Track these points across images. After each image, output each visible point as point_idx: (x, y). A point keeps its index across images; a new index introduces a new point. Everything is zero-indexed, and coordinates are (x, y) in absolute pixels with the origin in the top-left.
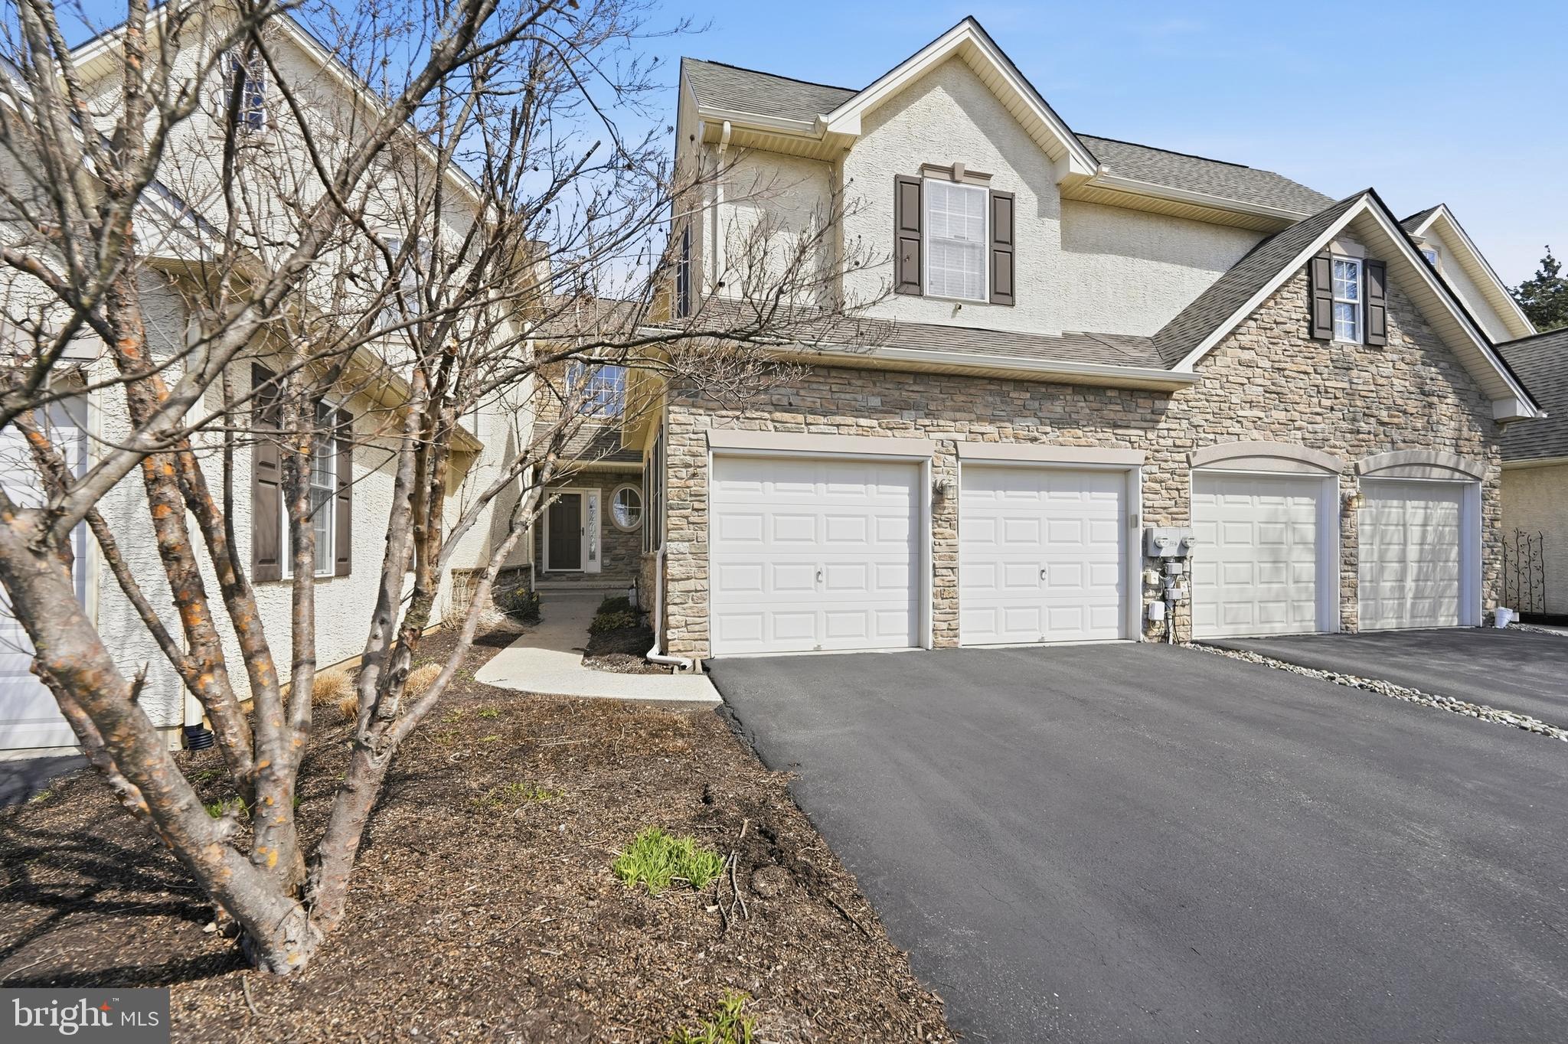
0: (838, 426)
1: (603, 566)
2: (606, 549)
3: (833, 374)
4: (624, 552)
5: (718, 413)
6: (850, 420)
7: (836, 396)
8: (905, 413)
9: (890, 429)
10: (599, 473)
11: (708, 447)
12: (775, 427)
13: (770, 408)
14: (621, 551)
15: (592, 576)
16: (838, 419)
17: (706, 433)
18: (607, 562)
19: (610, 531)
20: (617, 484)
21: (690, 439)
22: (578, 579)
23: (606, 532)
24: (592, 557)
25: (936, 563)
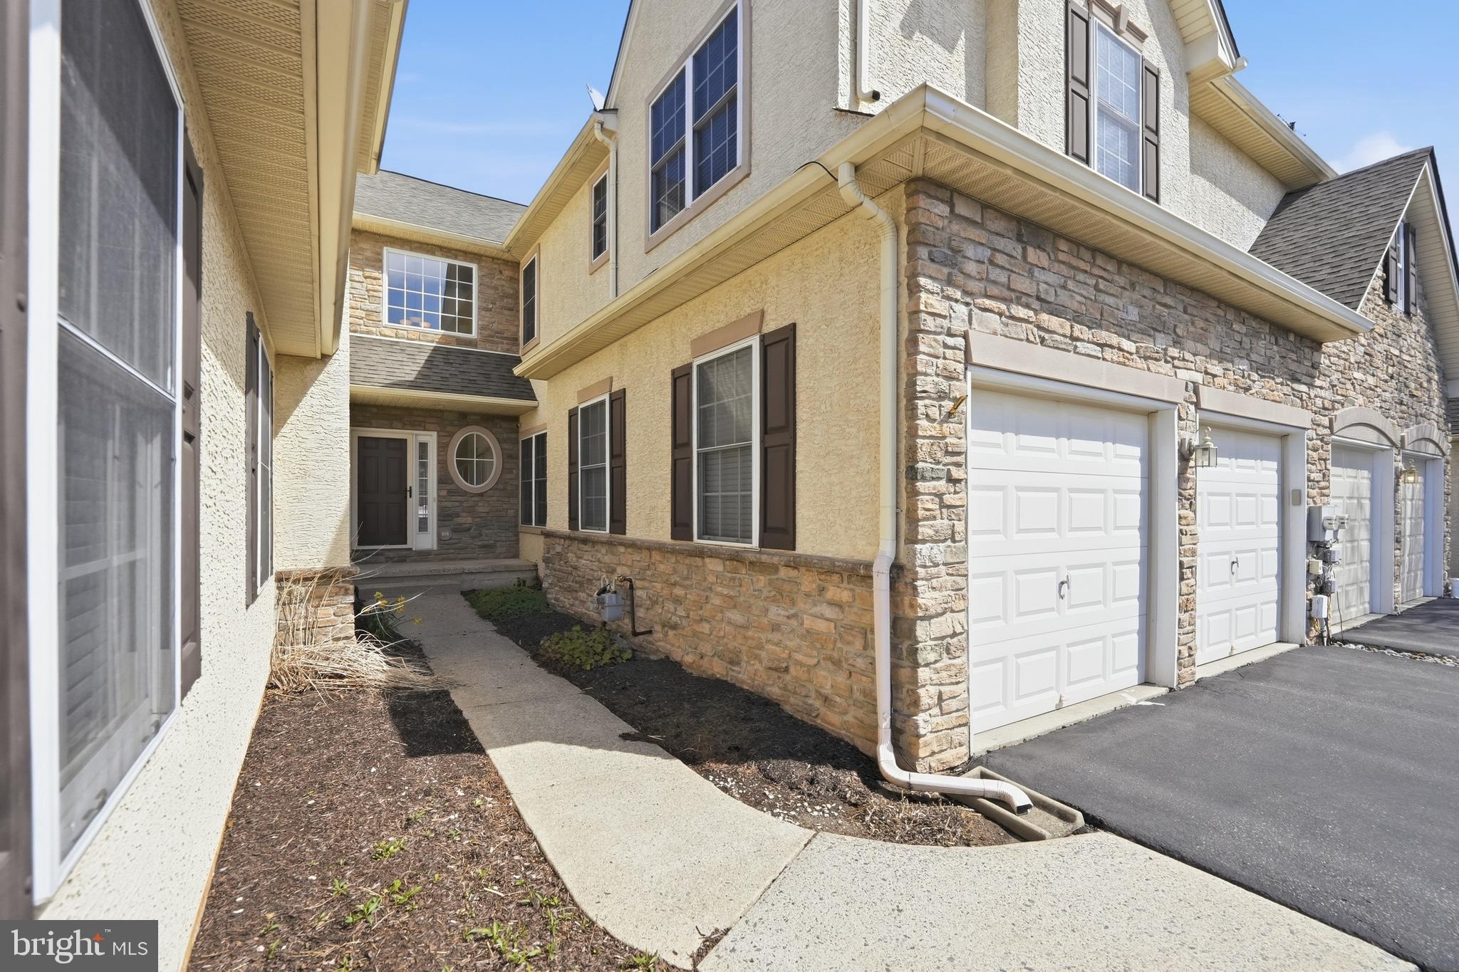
0: (1102, 346)
1: (440, 539)
2: (445, 516)
3: (1099, 261)
4: (469, 520)
5: (979, 301)
6: (1114, 339)
7: (1102, 297)
8: (1159, 336)
9: (1146, 358)
10: (434, 411)
11: (968, 361)
12: (1043, 340)
13: (1036, 305)
14: (466, 520)
15: (424, 556)
16: (1104, 336)
17: (965, 336)
18: (446, 534)
19: (449, 492)
20: (461, 427)
21: (946, 346)
22: (402, 560)
23: (444, 493)
24: (423, 524)
25: (1185, 559)
